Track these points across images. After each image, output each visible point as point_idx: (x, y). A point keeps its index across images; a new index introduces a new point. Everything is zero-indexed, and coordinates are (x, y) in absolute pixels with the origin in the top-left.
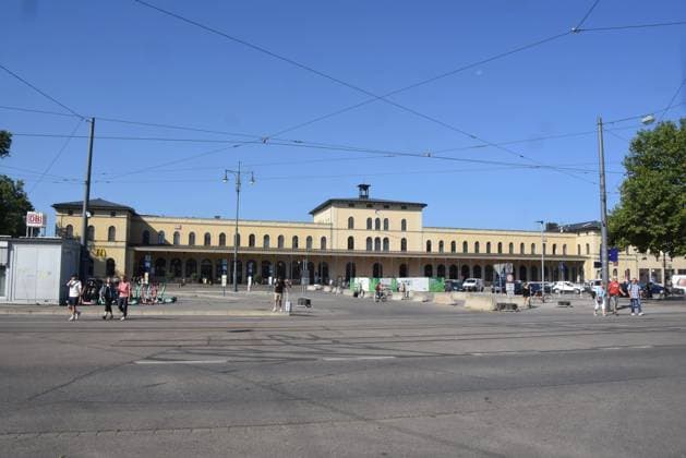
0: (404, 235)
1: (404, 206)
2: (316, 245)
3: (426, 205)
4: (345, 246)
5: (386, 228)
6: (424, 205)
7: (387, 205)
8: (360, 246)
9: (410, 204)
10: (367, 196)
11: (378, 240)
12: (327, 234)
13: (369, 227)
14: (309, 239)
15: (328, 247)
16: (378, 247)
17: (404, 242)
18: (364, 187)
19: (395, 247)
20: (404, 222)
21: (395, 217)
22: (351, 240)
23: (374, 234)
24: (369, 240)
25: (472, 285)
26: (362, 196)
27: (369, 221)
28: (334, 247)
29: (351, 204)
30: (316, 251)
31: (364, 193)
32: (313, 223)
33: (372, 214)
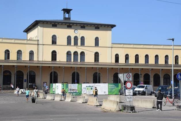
0: (96, 49)
1: (97, 27)
2: (25, 57)
3: (114, 26)
4: (49, 58)
5: (83, 43)
6: (113, 26)
7: (83, 26)
8: (62, 58)
9: (102, 25)
10: (69, 18)
11: (76, 53)
12: (34, 48)
13: (69, 43)
14: (19, 53)
15: (35, 59)
16: (76, 59)
17: (97, 55)
18: (67, 11)
19: (89, 59)
20: (97, 40)
21: (89, 35)
22: (54, 54)
23: (72, 49)
24: (69, 54)
25: (141, 89)
26: (65, 18)
27: (69, 38)
28: (40, 59)
29: (54, 24)
30: (25, 62)
31: (67, 16)
32: (27, 40)
33: (71, 32)
